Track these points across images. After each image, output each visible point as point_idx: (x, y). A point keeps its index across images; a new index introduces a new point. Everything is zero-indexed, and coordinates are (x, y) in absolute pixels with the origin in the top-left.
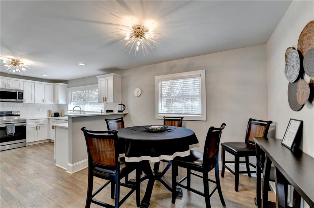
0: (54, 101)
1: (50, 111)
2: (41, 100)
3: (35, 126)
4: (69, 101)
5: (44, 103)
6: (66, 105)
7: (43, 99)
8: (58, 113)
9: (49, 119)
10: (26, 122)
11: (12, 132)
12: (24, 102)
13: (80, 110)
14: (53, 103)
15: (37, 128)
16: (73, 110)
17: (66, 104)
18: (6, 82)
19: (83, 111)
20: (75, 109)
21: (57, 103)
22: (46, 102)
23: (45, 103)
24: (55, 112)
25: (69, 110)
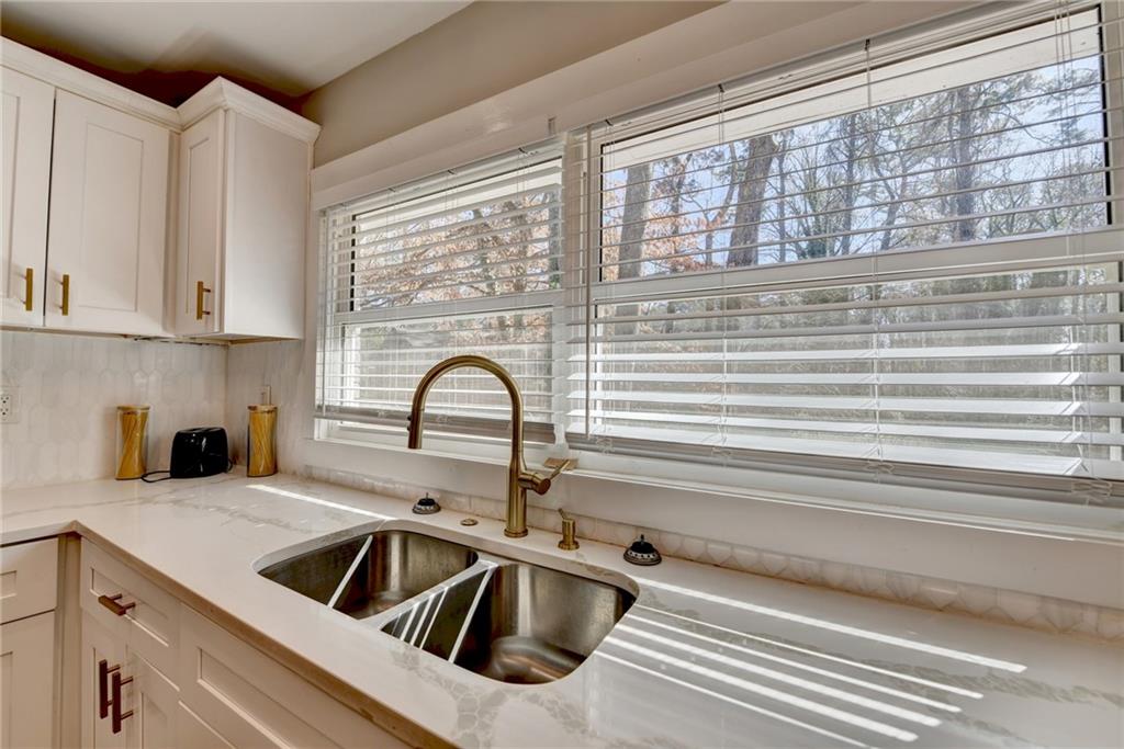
0: (170, 313)
1: (129, 419)
4: (331, 308)
6: (298, 354)
9: (72, 537)
13: (504, 412)
14: (155, 329)
16: (406, 407)
17: (300, 343)
19: (546, 432)
20: (430, 407)
21: (198, 328)
23: (56, 320)
24: (184, 427)
25: (328, 408)
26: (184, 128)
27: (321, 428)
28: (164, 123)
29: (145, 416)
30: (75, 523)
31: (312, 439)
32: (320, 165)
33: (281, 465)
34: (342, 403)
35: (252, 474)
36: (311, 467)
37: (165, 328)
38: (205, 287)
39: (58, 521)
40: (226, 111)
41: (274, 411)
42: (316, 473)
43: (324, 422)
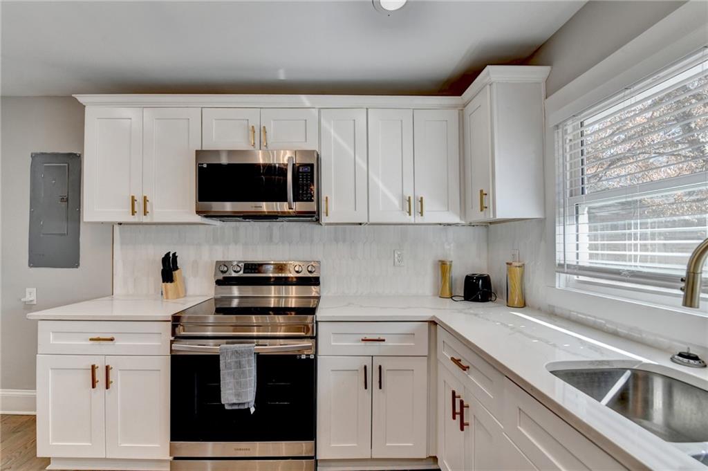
0: (463, 209)
1: (443, 267)
2: (396, 202)
3: (358, 364)
5: (411, 219)
6: (540, 229)
7: (409, 193)
8: (486, 280)
9: (433, 323)
10: (315, 338)
11: (238, 395)
12: (324, 219)
14: (456, 220)
15: (373, 377)
17: (541, 221)
18: (255, 122)
21: (479, 217)
22: (421, 213)
23: (419, 220)
24: (469, 273)
25: (569, 266)
26: (465, 106)
27: (561, 280)
28: (455, 107)
29: (451, 266)
30: (434, 316)
31: (555, 287)
32: (550, 95)
33: (528, 302)
34: (578, 262)
35: (509, 305)
36: (554, 307)
37: (461, 219)
38: (484, 192)
39: (428, 314)
40: (490, 85)
41: (522, 266)
42: (558, 311)
43: (563, 276)
